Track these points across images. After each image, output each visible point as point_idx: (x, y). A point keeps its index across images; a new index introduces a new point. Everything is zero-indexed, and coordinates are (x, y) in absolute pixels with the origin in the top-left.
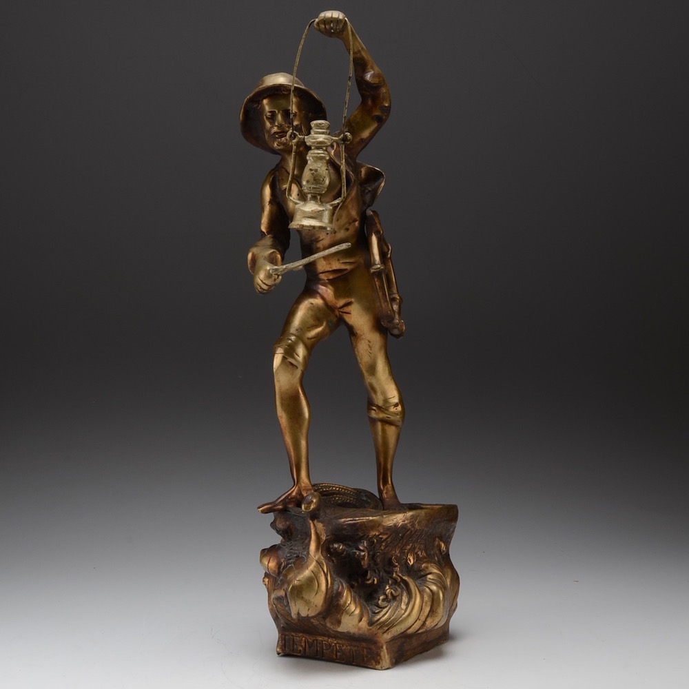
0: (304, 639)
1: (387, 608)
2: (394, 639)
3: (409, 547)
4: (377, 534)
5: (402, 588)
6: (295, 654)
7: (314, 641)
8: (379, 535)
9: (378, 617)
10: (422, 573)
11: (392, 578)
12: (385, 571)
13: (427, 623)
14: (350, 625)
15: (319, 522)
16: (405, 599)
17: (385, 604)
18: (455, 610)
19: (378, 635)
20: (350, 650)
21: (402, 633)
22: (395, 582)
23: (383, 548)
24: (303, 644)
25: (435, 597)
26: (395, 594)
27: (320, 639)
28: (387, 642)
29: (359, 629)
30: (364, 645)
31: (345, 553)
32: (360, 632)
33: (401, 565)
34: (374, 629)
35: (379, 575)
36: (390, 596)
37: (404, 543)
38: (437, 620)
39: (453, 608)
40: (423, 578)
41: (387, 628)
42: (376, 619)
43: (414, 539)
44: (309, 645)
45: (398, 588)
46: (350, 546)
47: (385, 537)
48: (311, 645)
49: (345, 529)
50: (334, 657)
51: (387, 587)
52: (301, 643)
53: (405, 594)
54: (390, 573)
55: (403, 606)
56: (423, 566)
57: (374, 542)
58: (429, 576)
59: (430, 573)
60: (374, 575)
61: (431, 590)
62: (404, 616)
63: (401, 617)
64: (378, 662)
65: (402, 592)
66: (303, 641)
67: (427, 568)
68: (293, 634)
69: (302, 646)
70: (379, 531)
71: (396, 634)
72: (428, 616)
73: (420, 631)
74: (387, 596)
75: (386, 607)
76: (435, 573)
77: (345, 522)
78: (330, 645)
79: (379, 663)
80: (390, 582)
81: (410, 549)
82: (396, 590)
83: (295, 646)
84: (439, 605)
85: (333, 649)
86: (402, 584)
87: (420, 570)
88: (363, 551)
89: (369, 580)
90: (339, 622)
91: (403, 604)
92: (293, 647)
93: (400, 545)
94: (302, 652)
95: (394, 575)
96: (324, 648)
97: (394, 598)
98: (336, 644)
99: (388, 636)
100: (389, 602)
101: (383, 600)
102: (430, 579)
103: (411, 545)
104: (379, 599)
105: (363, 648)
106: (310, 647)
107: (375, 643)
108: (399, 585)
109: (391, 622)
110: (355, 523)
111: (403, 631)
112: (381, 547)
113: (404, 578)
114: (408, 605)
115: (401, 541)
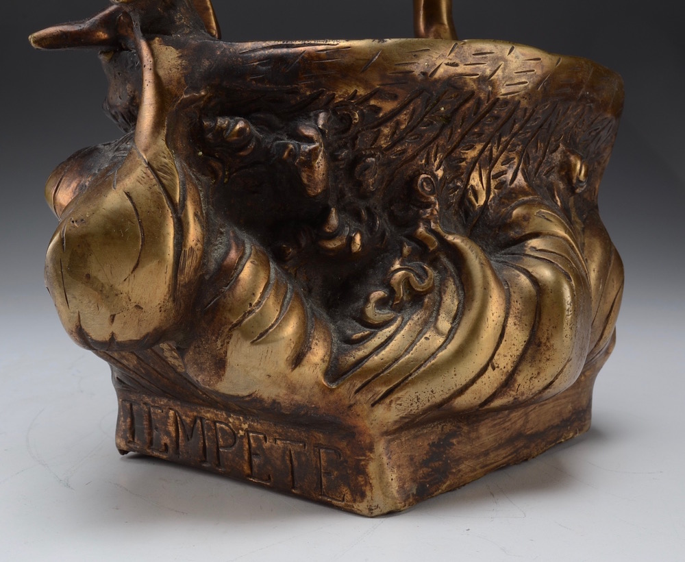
0: (171, 413)
1: (392, 328)
2: (410, 424)
3: (472, 154)
4: (361, 92)
5: (443, 271)
6: (156, 454)
7: (194, 422)
8: (367, 99)
9: (360, 353)
10: (512, 234)
11: (413, 238)
12: (393, 218)
13: (520, 379)
14: (258, 374)
15: (167, 44)
16: (451, 301)
17: (385, 314)
18: (607, 353)
19: (358, 409)
20: (285, 449)
21: (439, 406)
22: (422, 252)
23: (383, 143)
24: (172, 429)
25: (548, 301)
26: (420, 286)
27: (209, 415)
28: (387, 433)
29: (292, 388)
30: (320, 437)
31: (252, 146)
32: (297, 397)
33: (446, 205)
34: (345, 390)
35: (371, 229)
36: (401, 292)
37: (456, 137)
38: (549, 372)
39: (604, 344)
40: (513, 248)
41: (384, 389)
42: (351, 360)
43: (489, 130)
44: (184, 431)
45: (430, 270)
46: (272, 128)
47: (388, 106)
48: (190, 433)
49: (254, 71)
50: (246, 468)
51: (397, 266)
52: (166, 425)
53: (451, 287)
54: (406, 224)
55: (444, 324)
56: (515, 212)
57: (350, 118)
58: (535, 243)
59: (536, 235)
60: (354, 224)
61: (534, 281)
62: (443, 354)
63: (433, 355)
64: (360, 494)
65: (443, 283)
66: (171, 421)
67: (526, 218)
68: (147, 399)
69: (168, 433)
70: (366, 84)
71: (415, 409)
72: (521, 359)
73: (497, 403)
74: (392, 291)
75: (386, 324)
76: (553, 235)
77: (254, 50)
78: (234, 435)
79: (363, 495)
80: (406, 250)
81: (475, 160)
82: (422, 276)
83: (155, 433)
84: (558, 326)
85: (242, 445)
86: (444, 260)
87: (506, 224)
88: (310, 140)
89: (331, 237)
90: (220, 364)
91: (442, 316)
92: (150, 434)
93: (441, 142)
94: (170, 450)
95: (421, 229)
96: (221, 442)
97: (416, 299)
98: (247, 431)
99: (388, 414)
100: (399, 309)
101: (382, 303)
102: (534, 249)
103: (479, 147)
104: (367, 300)
105: (319, 446)
106: (187, 438)
107: (351, 433)
108: (434, 263)
109: (399, 370)
110: (287, 55)
111: (438, 398)
112: (376, 139)
113: (450, 238)
114: (457, 319)
115: (447, 132)
